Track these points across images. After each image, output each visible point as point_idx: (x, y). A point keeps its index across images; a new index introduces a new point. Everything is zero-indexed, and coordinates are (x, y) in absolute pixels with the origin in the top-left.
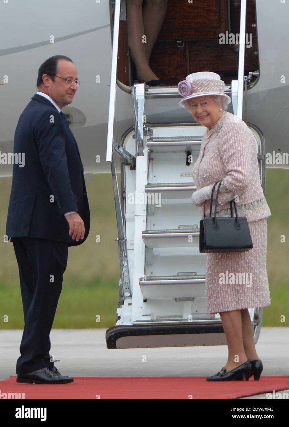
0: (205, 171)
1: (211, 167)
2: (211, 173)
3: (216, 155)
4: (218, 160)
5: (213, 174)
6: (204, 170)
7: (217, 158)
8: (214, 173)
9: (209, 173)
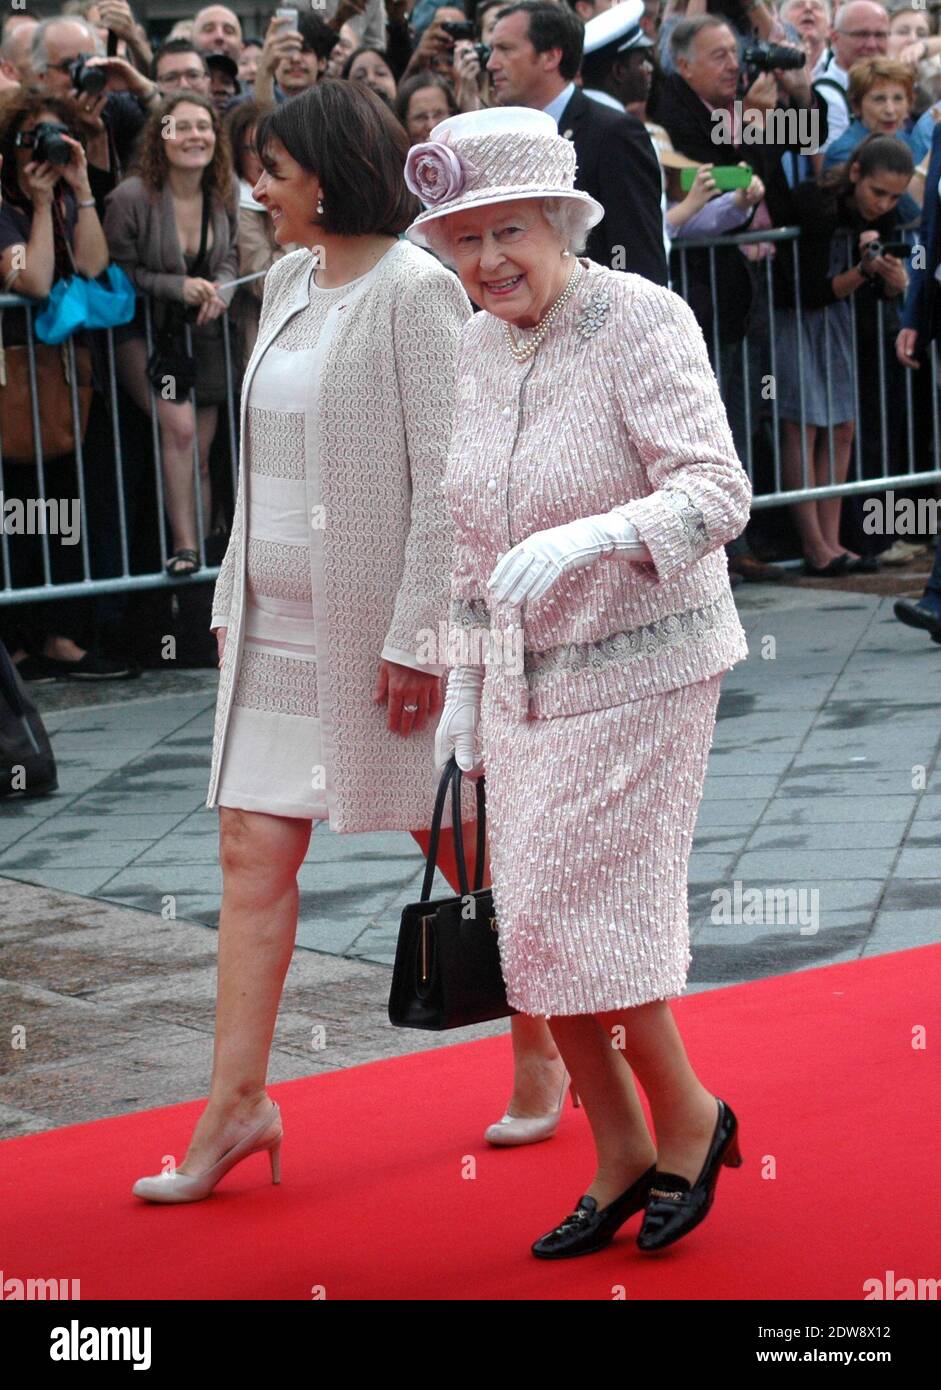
0: (559, 483)
1: (587, 465)
2: (584, 487)
3: (603, 420)
4: (612, 437)
5: (592, 492)
6: (558, 478)
7: (608, 431)
8: (598, 491)
9: (580, 489)
